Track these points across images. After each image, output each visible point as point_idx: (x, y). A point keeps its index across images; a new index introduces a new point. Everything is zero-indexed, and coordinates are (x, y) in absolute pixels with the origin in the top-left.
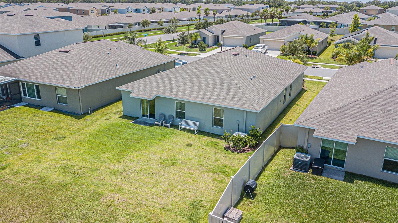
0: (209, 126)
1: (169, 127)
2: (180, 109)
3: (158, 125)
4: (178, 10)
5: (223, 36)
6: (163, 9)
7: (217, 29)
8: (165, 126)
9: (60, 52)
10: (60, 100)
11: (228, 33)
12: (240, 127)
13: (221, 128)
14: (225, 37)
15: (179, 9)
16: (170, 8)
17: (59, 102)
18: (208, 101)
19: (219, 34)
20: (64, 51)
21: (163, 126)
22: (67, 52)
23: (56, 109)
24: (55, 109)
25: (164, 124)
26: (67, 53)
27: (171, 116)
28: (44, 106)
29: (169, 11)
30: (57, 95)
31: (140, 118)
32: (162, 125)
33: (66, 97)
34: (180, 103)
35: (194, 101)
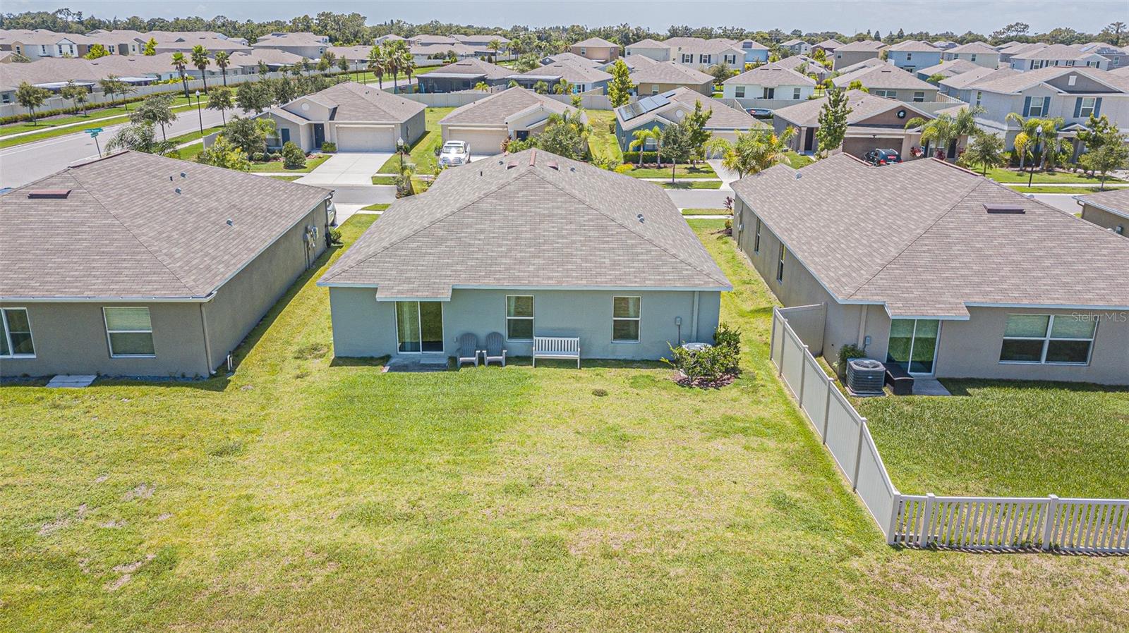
0: (604, 343)
1: (504, 363)
2: (518, 314)
3: (471, 364)
4: (72, 51)
5: (336, 124)
6: (18, 48)
7: (315, 105)
8: (491, 363)
9: (29, 197)
10: (120, 343)
11: (346, 116)
12: (685, 331)
13: (632, 342)
14: (341, 126)
15: (73, 49)
16: (43, 46)
17: (114, 353)
18: (601, 282)
19: (323, 118)
20: (46, 195)
21: (486, 363)
22: (64, 196)
23: (106, 376)
24: (98, 375)
25: (488, 358)
26: (64, 201)
27: (494, 336)
28: (54, 373)
29: (41, 53)
30: (108, 332)
31: (395, 357)
32: (481, 361)
33: (151, 331)
34: (518, 299)
35: (565, 287)
